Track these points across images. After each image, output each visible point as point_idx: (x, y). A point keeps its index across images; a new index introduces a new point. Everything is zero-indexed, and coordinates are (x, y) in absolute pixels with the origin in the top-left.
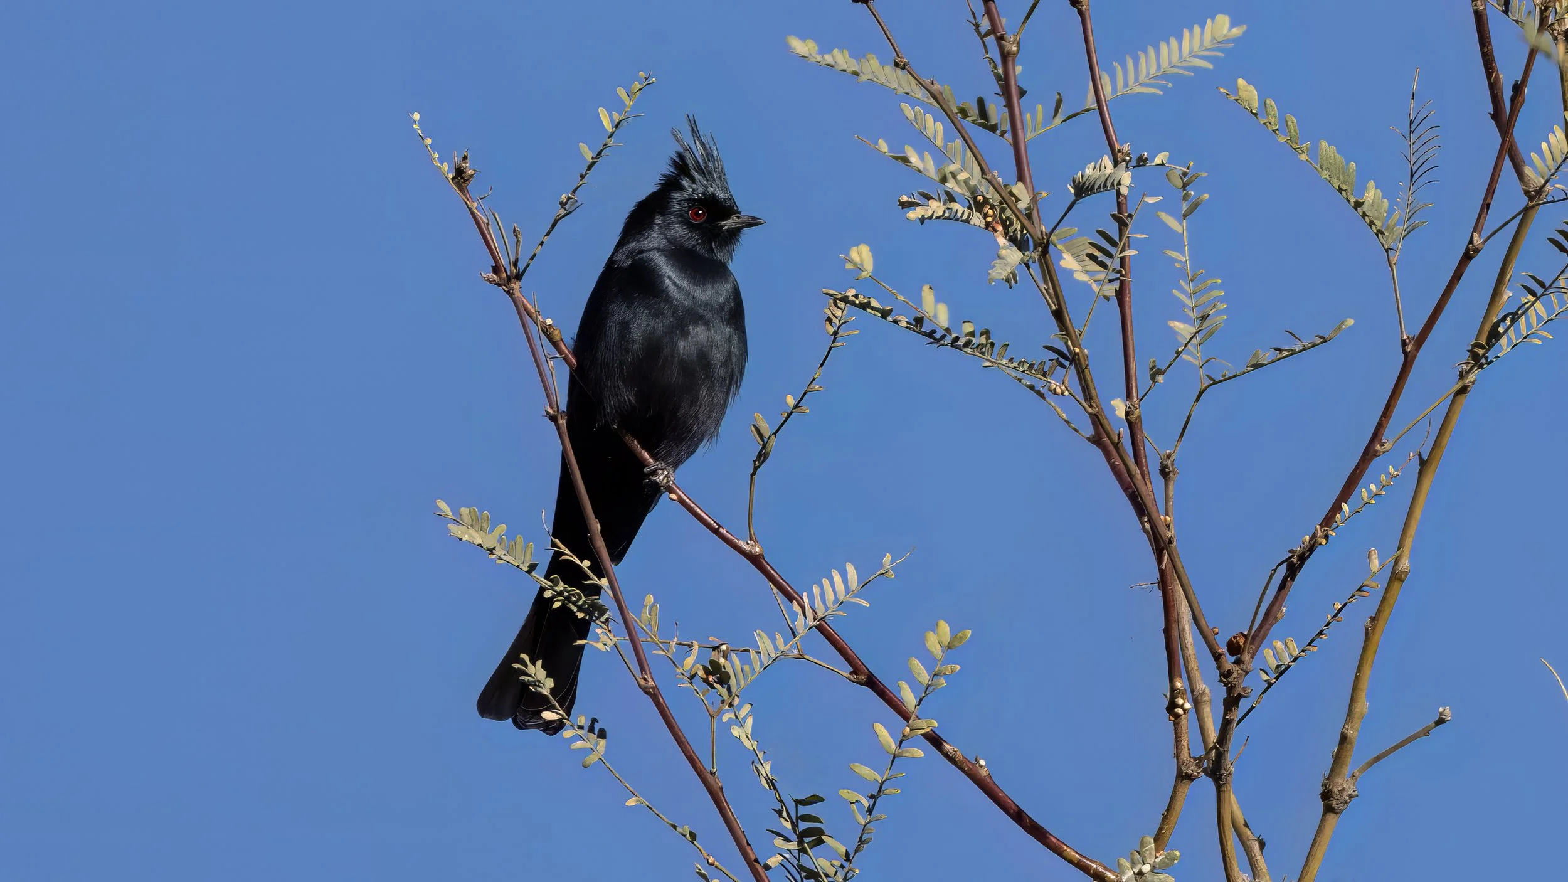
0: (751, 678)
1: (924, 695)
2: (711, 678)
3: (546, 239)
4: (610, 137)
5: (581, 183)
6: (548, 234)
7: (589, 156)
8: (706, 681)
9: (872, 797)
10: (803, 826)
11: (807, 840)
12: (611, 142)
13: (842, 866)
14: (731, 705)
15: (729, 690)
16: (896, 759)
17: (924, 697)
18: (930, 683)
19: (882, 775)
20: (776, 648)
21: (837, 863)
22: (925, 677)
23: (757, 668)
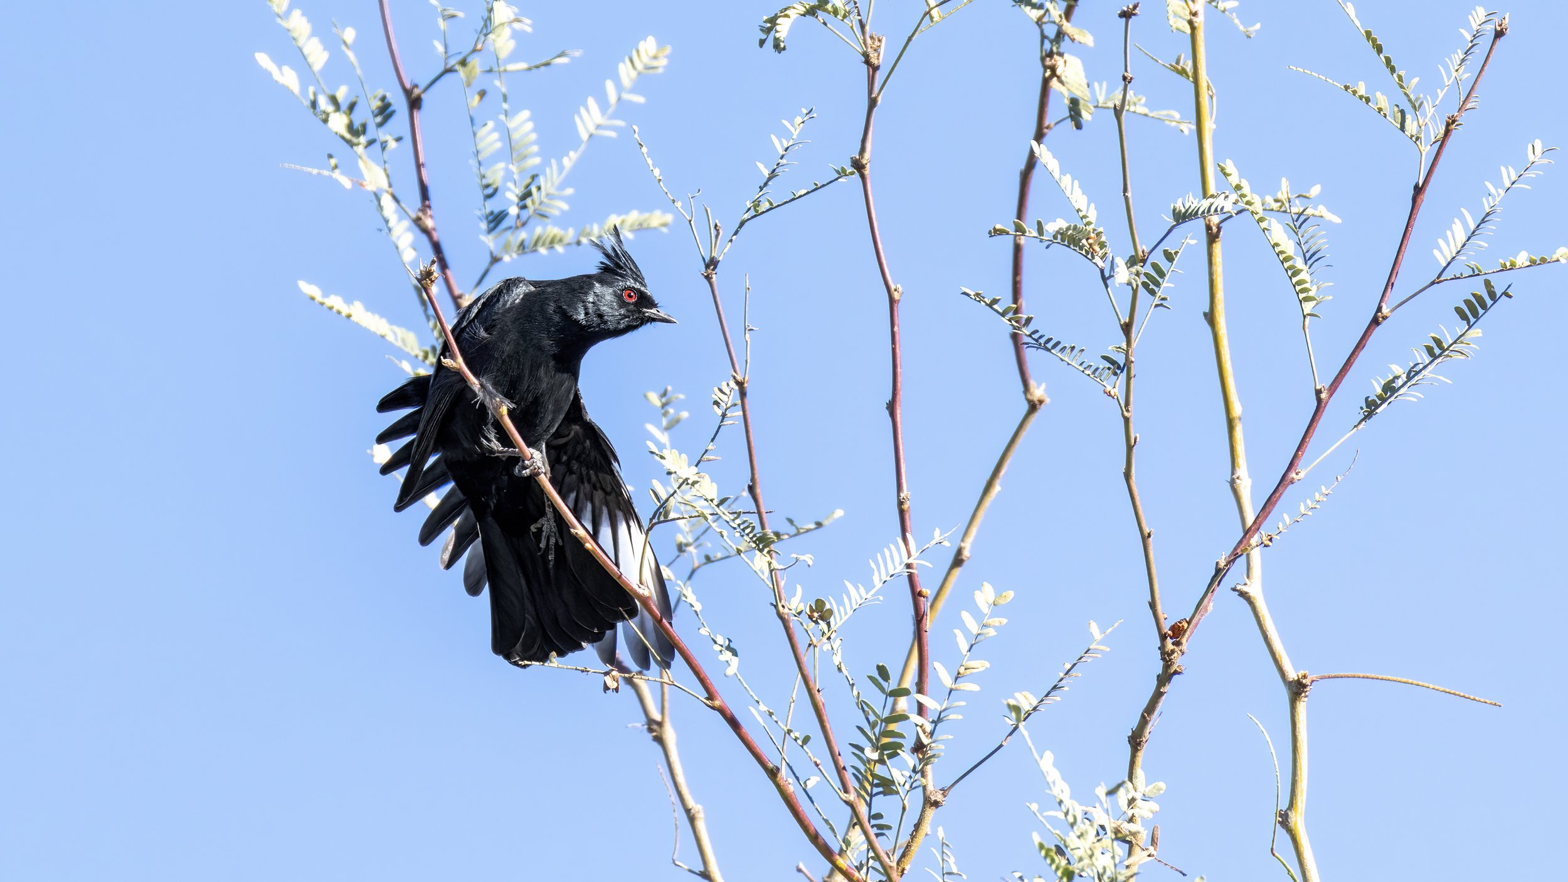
0: (845, 618)
1: (974, 642)
2: (816, 615)
3: (734, 238)
4: (782, 157)
5: (761, 194)
6: (736, 233)
7: (766, 173)
8: (811, 617)
9: (933, 722)
10: (886, 740)
11: (885, 752)
12: (784, 161)
13: (910, 777)
14: (829, 638)
15: (829, 624)
16: (953, 692)
17: (974, 644)
18: (979, 632)
19: (941, 706)
20: (861, 597)
21: (908, 774)
22: (974, 628)
23: (850, 613)
